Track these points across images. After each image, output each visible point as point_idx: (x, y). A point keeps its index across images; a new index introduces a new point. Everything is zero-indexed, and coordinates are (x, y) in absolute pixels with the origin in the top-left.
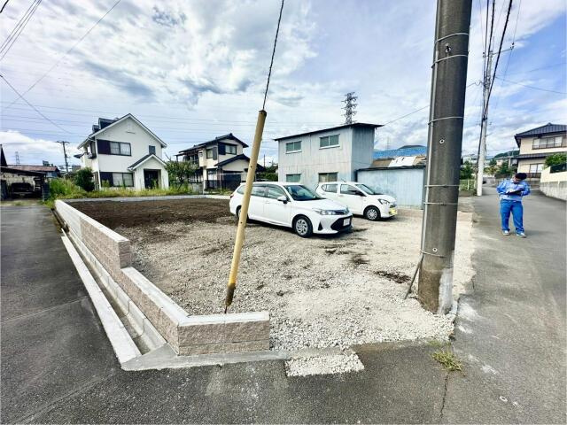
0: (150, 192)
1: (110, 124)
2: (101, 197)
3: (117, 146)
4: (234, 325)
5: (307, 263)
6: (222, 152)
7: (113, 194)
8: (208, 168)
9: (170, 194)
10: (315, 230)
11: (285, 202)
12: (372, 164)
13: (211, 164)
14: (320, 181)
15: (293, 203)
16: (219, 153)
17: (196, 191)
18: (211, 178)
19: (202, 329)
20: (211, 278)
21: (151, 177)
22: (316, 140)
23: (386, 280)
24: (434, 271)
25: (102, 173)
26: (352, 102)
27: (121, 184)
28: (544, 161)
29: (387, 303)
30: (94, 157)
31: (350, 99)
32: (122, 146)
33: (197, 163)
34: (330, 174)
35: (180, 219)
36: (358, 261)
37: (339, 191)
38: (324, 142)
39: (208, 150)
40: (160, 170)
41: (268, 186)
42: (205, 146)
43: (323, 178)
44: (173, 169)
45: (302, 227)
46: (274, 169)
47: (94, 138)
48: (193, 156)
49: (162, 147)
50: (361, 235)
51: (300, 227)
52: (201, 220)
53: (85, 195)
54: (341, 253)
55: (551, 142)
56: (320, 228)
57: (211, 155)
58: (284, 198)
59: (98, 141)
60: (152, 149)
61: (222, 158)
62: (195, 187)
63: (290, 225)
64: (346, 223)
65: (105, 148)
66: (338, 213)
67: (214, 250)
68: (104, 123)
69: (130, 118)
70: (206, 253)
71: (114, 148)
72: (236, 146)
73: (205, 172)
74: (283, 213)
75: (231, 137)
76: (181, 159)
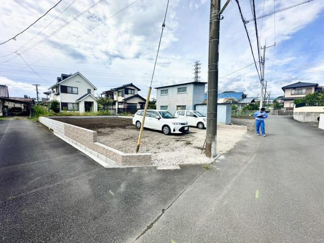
0: (88, 114)
1: (67, 77)
2: (63, 115)
3: (71, 89)
4: (140, 156)
5: (167, 144)
6: (127, 93)
7: (69, 114)
8: (119, 101)
9: (99, 115)
10: (172, 132)
11: (159, 119)
12: (204, 102)
13: (121, 99)
14: (177, 109)
15: (162, 119)
16: (125, 94)
17: (113, 114)
18: (120, 107)
19: (130, 157)
20: (128, 148)
21: (88, 106)
22: (176, 89)
23: (197, 149)
24: (209, 143)
25: (62, 103)
26: (198, 66)
27: (72, 109)
28: (293, 101)
29: (195, 155)
30: (58, 94)
31: (197, 65)
32: (73, 88)
33: (113, 98)
34: (182, 106)
35: (109, 126)
36: (188, 143)
37: (185, 115)
38: (179, 90)
39: (119, 92)
40: (93, 102)
41: (151, 111)
42: (117, 89)
43: (179, 108)
44: (101, 101)
45: (166, 130)
46: (154, 102)
47: (59, 84)
48: (110, 95)
49: (95, 89)
50: (192, 135)
51: (165, 131)
52: (119, 127)
53: (54, 114)
54: (182, 141)
55: (300, 92)
56: (174, 130)
57: (120, 94)
58: (158, 117)
59: (61, 86)
60: (89, 91)
61: (127, 96)
62: (111, 112)
63: (161, 130)
64: (186, 129)
65: (64, 90)
66: (182, 124)
67: (127, 139)
68: (64, 77)
69: (78, 74)
70: (124, 140)
71: (69, 90)
72: (134, 90)
73: (117, 103)
74: (158, 124)
75: (131, 85)
76: (104, 96)
